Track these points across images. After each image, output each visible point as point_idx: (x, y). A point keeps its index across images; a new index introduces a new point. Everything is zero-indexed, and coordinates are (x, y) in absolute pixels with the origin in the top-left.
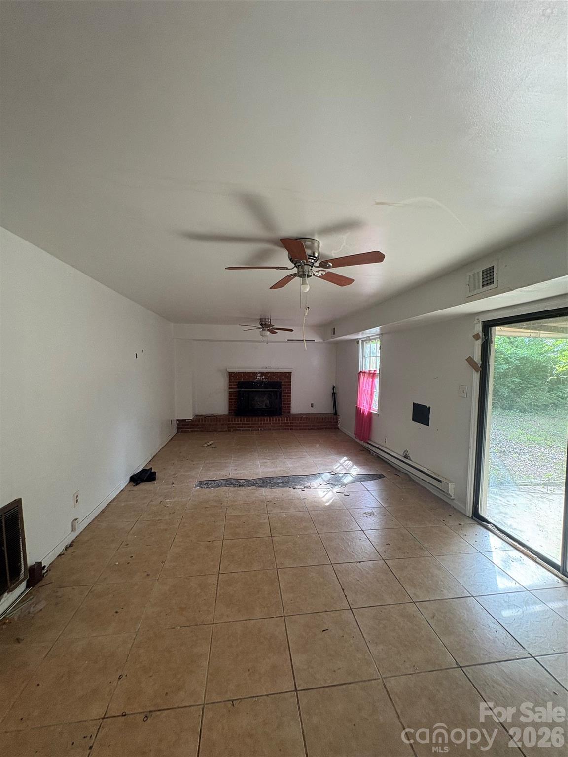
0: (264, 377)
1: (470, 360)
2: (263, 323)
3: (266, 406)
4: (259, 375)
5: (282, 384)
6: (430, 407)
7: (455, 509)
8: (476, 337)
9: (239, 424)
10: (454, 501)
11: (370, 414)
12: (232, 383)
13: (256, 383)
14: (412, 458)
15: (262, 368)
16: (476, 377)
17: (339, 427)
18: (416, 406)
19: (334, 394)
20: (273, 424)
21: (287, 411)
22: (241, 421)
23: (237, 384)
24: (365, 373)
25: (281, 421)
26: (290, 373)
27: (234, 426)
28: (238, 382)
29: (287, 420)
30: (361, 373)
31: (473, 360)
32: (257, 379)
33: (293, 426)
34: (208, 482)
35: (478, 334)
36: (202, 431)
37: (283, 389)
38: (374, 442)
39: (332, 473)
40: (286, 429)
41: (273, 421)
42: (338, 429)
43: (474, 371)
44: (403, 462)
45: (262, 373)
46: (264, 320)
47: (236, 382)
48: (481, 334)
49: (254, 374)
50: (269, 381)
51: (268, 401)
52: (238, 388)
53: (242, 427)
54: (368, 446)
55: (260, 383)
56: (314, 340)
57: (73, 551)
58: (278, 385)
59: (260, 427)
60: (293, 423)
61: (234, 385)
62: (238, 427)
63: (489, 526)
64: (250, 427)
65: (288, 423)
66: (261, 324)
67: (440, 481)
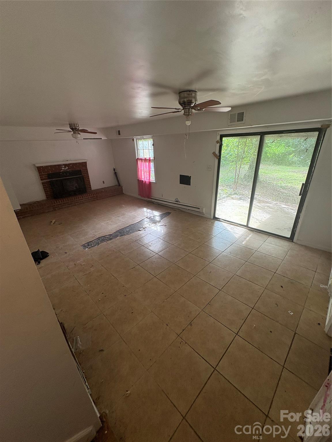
0: (67, 168)
1: (214, 153)
2: (73, 127)
3: (76, 188)
4: (63, 166)
5: (82, 171)
6: (191, 176)
7: (206, 218)
8: (217, 142)
9: (60, 204)
10: (205, 215)
11: (150, 183)
12: (43, 175)
13: (63, 173)
14: (180, 202)
15: (63, 161)
16: (217, 161)
17: (124, 193)
18: (181, 176)
19: (115, 173)
20: (85, 199)
21: (89, 188)
22: (61, 202)
23: (47, 176)
24: (141, 159)
25: (90, 196)
26: (86, 163)
27: (57, 206)
28: (48, 174)
29: (93, 195)
30: (138, 160)
31: (215, 153)
32: (62, 170)
33: (97, 198)
34: (89, 244)
35: (218, 141)
36: (31, 216)
37: (83, 174)
38: (154, 197)
39: (148, 218)
40: (94, 200)
41: (84, 197)
42: (123, 194)
43: (216, 158)
44: (175, 204)
45: (65, 165)
46: (73, 125)
47: (46, 174)
48: (219, 141)
49: (59, 166)
50: (72, 170)
51: (77, 185)
52: (49, 178)
53: (64, 206)
54: (150, 200)
55: (65, 172)
56: (101, 139)
57: (61, 310)
58: (79, 172)
59: (77, 203)
60: (97, 196)
61: (45, 177)
62: (61, 206)
63: (221, 220)
64: (70, 204)
65: (94, 197)
66: (72, 129)
67: (199, 208)
